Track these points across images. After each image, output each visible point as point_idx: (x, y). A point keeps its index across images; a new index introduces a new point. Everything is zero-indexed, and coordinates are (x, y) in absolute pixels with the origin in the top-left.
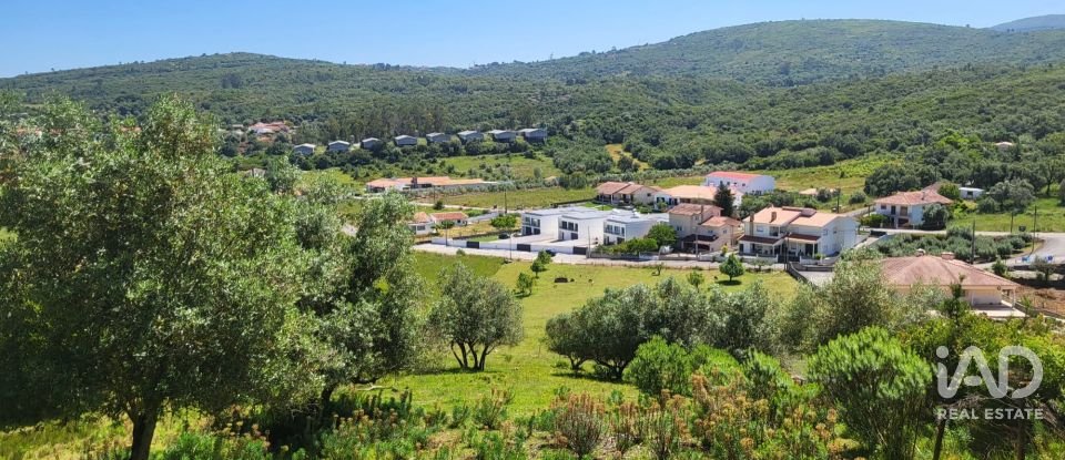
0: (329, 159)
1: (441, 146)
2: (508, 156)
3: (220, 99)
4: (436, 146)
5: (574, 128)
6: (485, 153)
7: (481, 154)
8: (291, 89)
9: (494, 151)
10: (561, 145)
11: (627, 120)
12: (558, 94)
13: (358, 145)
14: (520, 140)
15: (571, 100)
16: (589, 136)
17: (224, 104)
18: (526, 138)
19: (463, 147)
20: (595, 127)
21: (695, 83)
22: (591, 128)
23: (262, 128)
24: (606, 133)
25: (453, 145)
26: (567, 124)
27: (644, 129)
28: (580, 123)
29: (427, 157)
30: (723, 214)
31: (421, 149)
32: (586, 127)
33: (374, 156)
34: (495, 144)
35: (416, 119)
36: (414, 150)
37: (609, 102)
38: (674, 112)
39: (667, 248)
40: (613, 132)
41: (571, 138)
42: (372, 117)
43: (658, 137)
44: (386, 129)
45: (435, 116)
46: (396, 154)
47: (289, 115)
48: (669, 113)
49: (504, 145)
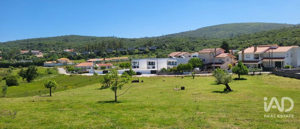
0: (82, 56)
1: (120, 52)
2: (143, 55)
3: (58, 44)
4: (118, 52)
5: (166, 47)
6: (135, 54)
7: (133, 54)
8: (83, 42)
9: (138, 54)
10: (161, 51)
11: (183, 44)
12: (162, 40)
13: (93, 53)
14: (147, 50)
15: (166, 41)
16: (170, 49)
17: (60, 45)
18: (149, 50)
19: (128, 52)
20: (173, 46)
21: (205, 38)
22: (171, 47)
23: (68, 51)
24: (176, 48)
25: (124, 51)
26: (164, 46)
27: (189, 46)
28: (168, 45)
29: (115, 55)
30: (225, 52)
31: (114, 53)
32: (170, 46)
33: (97, 55)
34: (138, 51)
35: (114, 45)
36: (111, 53)
37: (178, 41)
38: (199, 42)
39: (198, 69)
40: (179, 48)
41: (164, 49)
42: (99, 44)
43: (194, 48)
44: (104, 48)
45: (120, 44)
46: (105, 55)
47: (77, 47)
48: (197, 42)
49: (142, 52)
